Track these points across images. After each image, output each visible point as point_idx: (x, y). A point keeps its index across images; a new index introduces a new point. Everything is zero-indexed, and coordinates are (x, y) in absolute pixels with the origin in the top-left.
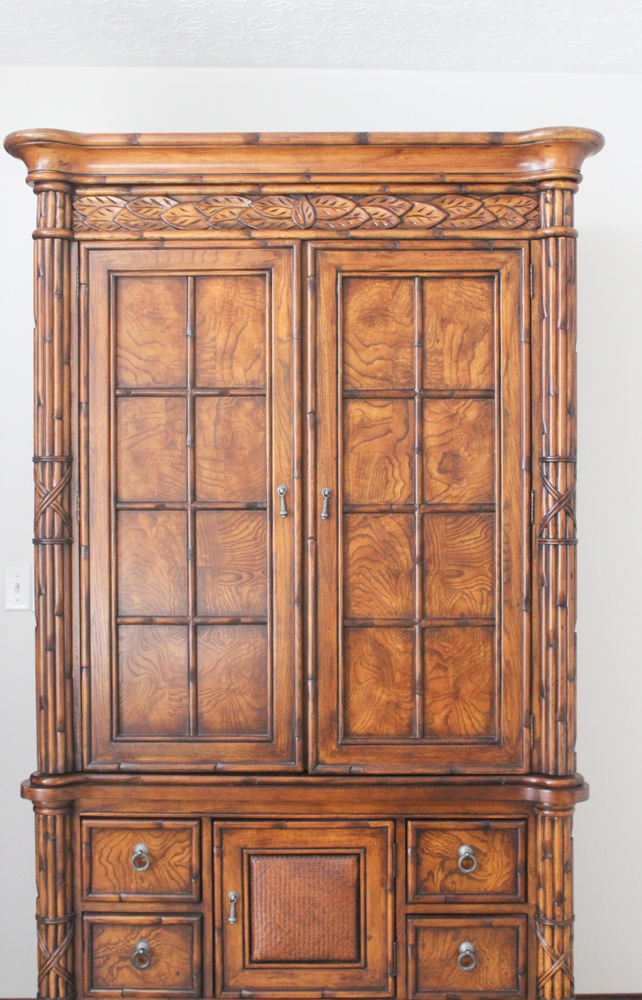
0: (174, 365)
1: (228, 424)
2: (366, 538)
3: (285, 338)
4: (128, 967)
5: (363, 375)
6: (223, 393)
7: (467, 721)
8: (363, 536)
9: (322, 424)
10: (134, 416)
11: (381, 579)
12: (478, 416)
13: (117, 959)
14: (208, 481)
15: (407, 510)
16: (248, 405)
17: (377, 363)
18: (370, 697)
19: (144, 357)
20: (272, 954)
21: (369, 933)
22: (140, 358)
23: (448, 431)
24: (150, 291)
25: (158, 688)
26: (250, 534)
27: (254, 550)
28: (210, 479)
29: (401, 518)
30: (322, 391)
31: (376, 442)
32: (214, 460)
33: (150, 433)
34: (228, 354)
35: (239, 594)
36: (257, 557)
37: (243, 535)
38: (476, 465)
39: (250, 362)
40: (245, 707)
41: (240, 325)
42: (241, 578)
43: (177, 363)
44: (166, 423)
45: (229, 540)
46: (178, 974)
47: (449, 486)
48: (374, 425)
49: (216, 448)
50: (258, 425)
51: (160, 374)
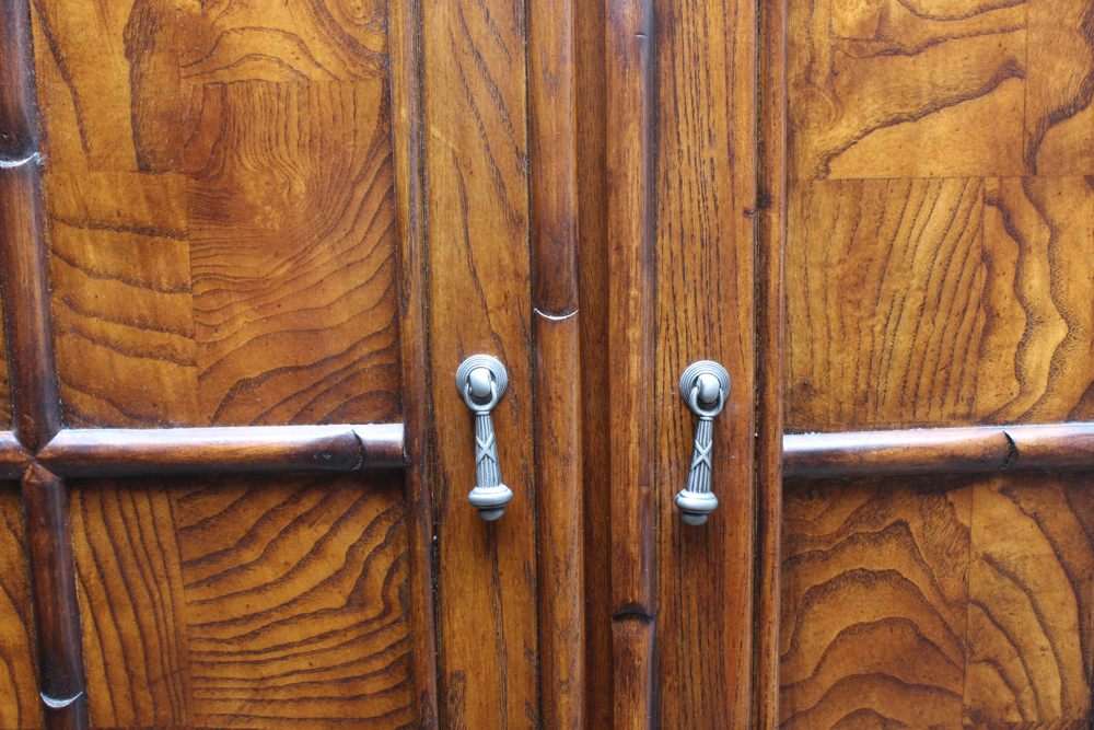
2: (884, 589)
8: (868, 578)
9: (685, 30)
14: (115, 331)
26: (334, 579)
27: (352, 654)
28: (128, 322)
31: (941, 125)
32: (140, 229)
36: (371, 687)
37: (300, 585)
45: (237, 608)
48: (934, 42)
49: (144, 167)
50: (352, 44)
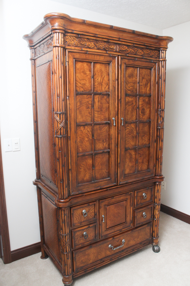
0: (89, 86)
1: (101, 102)
2: (128, 129)
3: (114, 80)
4: (82, 239)
5: (128, 90)
6: (100, 94)
7: (144, 167)
9: (122, 102)
10: (79, 100)
11: (131, 138)
12: (148, 100)
13: (79, 238)
14: (97, 117)
15: (136, 123)
16: (105, 97)
17: (131, 87)
18: (128, 165)
19: (82, 83)
20: (111, 226)
21: (127, 216)
22: (81, 84)
23: (143, 104)
24: (83, 65)
25: (86, 171)
26: (106, 130)
27: (106, 134)
29: (134, 124)
30: (122, 94)
31: (130, 106)
32: (98, 111)
33: (83, 104)
34: (101, 84)
35: (103, 145)
36: (108, 136)
37: (104, 130)
38: (147, 112)
39: (106, 86)
40: (105, 172)
41: (103, 76)
42: (104, 141)
44: (87, 102)
45: (101, 132)
46: (92, 237)
47: (143, 116)
48: (130, 102)
49: (98, 108)
50: (107, 102)
51: (85, 88)
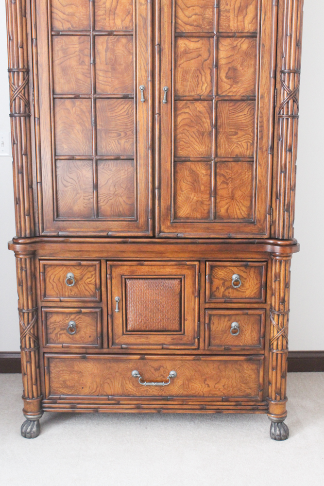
0: (83, 18)
1: (113, 51)
2: (187, 114)
3: (143, 2)
4: (65, 333)
5: (186, 24)
6: (110, 34)
7: (238, 211)
8: (185, 113)
9: (164, 51)
10: (62, 46)
11: (195, 136)
12: (248, 47)
13: (59, 330)
14: (102, 82)
15: (209, 99)
16: (124, 40)
17: (193, 17)
18: (188, 198)
19: (67, 13)
20: (137, 327)
21: (186, 318)
22: (64, 14)
23: (232, 56)
25: (78, 193)
26: (125, 112)
27: (127, 120)
28: (104, 81)
29: (205, 103)
30: (164, 32)
31: (192, 61)
32: (106, 71)
33: (71, 56)
34: (112, 12)
35: (119, 144)
36: (129, 124)
37: (121, 112)
38: (246, 74)
39: (125, 16)
40: (122, 203)
42: (120, 135)
43: (85, 16)
44: (79, 50)
45: (114, 115)
46: (90, 337)
47: (231, 86)
48: (191, 52)
49: (106, 64)
50: (129, 52)
51: (75, 23)
